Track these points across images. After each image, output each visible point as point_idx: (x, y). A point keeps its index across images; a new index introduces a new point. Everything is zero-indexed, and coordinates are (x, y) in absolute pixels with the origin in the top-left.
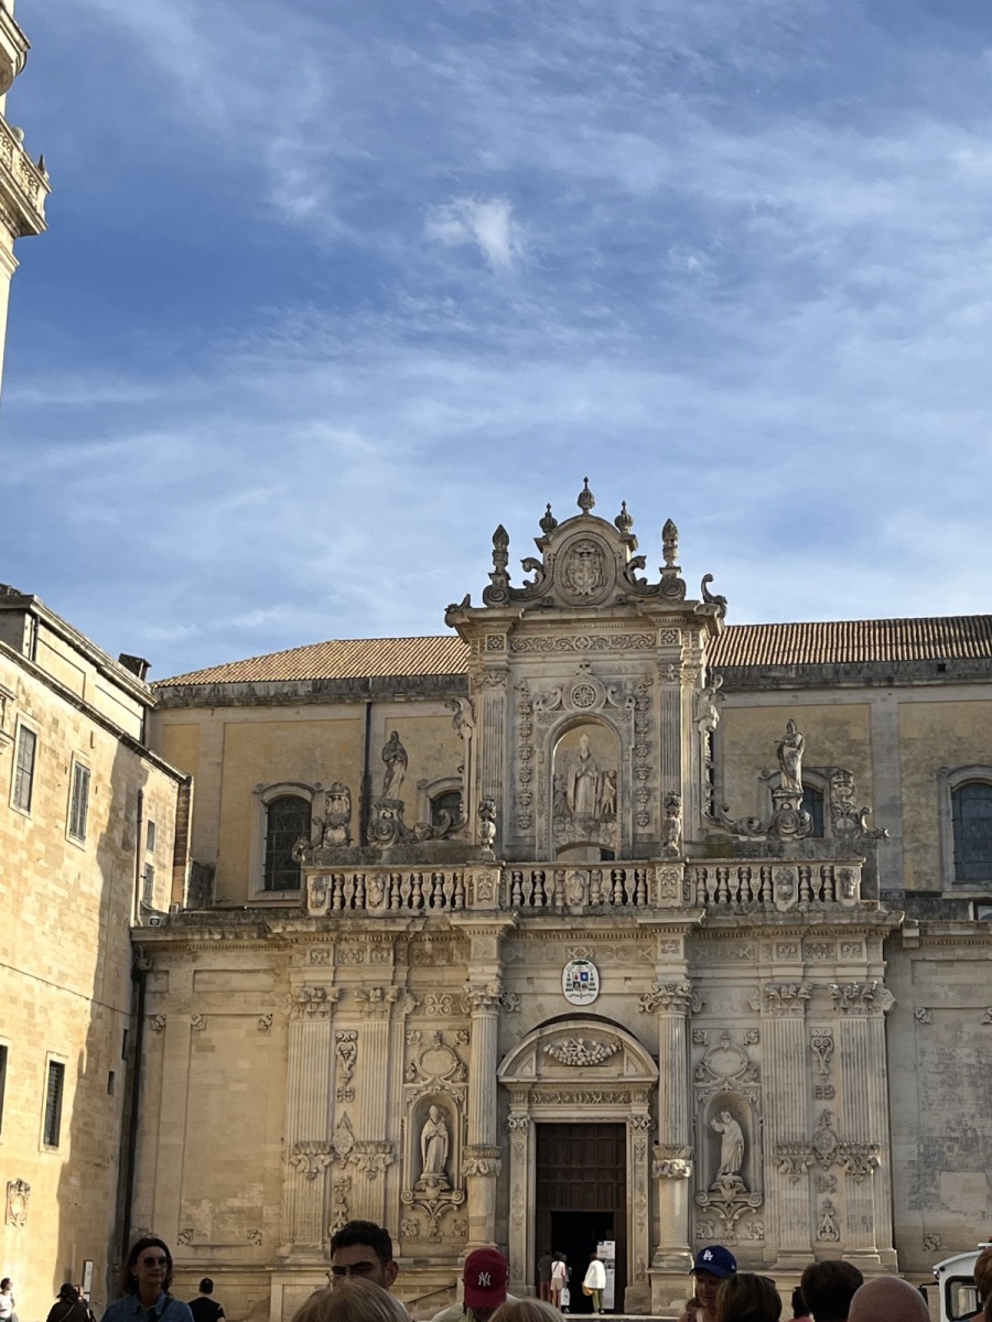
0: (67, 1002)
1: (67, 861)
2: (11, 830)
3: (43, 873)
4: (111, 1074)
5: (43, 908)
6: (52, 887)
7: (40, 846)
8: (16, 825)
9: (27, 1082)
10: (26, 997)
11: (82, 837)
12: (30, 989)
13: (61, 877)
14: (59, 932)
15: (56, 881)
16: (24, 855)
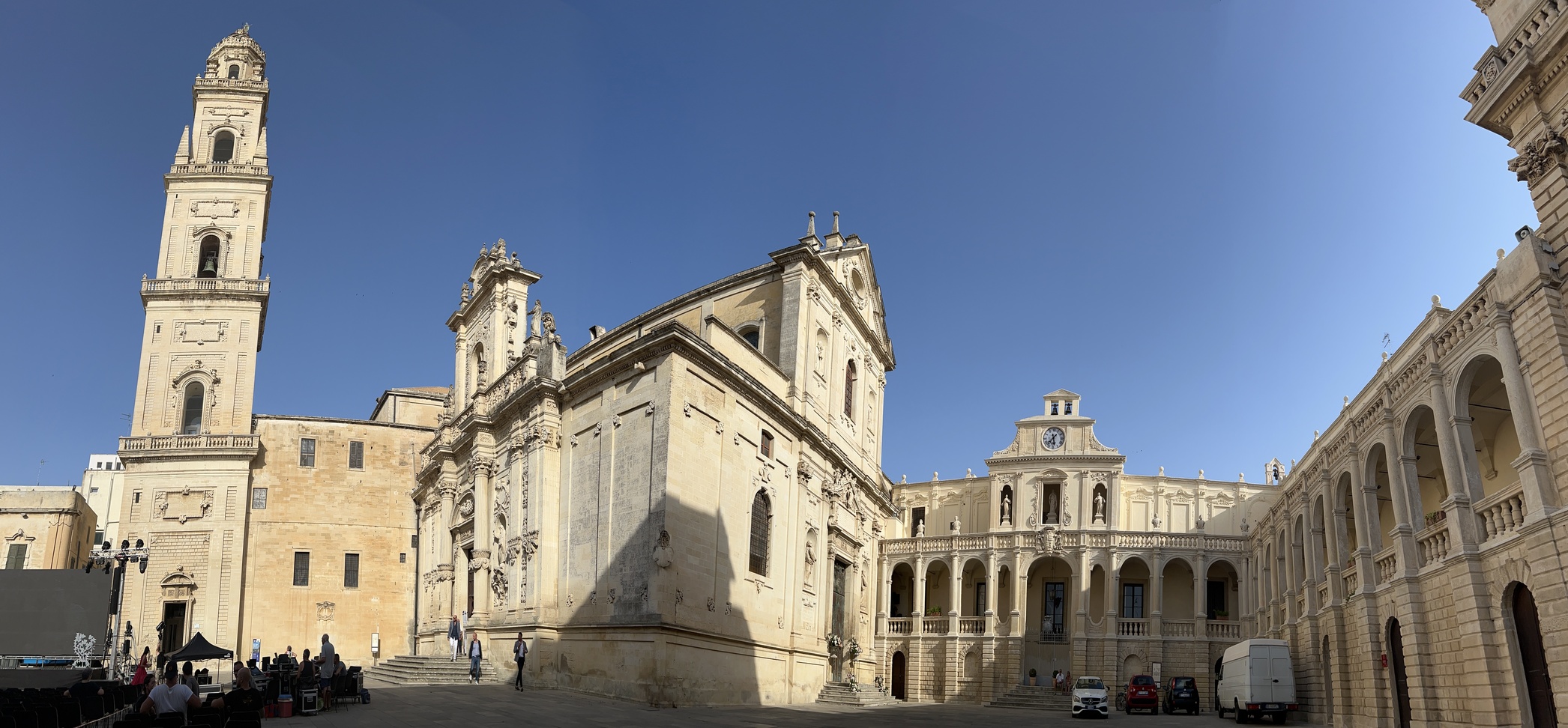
0: (358, 530)
1: (349, 478)
2: (300, 475)
3: (330, 485)
4: (403, 555)
5: (331, 497)
6: (337, 489)
7: (323, 476)
8: (303, 472)
9: (328, 563)
10: (326, 532)
11: (360, 466)
12: (324, 528)
13: (345, 483)
14: (346, 504)
15: (343, 486)
16: (314, 482)
